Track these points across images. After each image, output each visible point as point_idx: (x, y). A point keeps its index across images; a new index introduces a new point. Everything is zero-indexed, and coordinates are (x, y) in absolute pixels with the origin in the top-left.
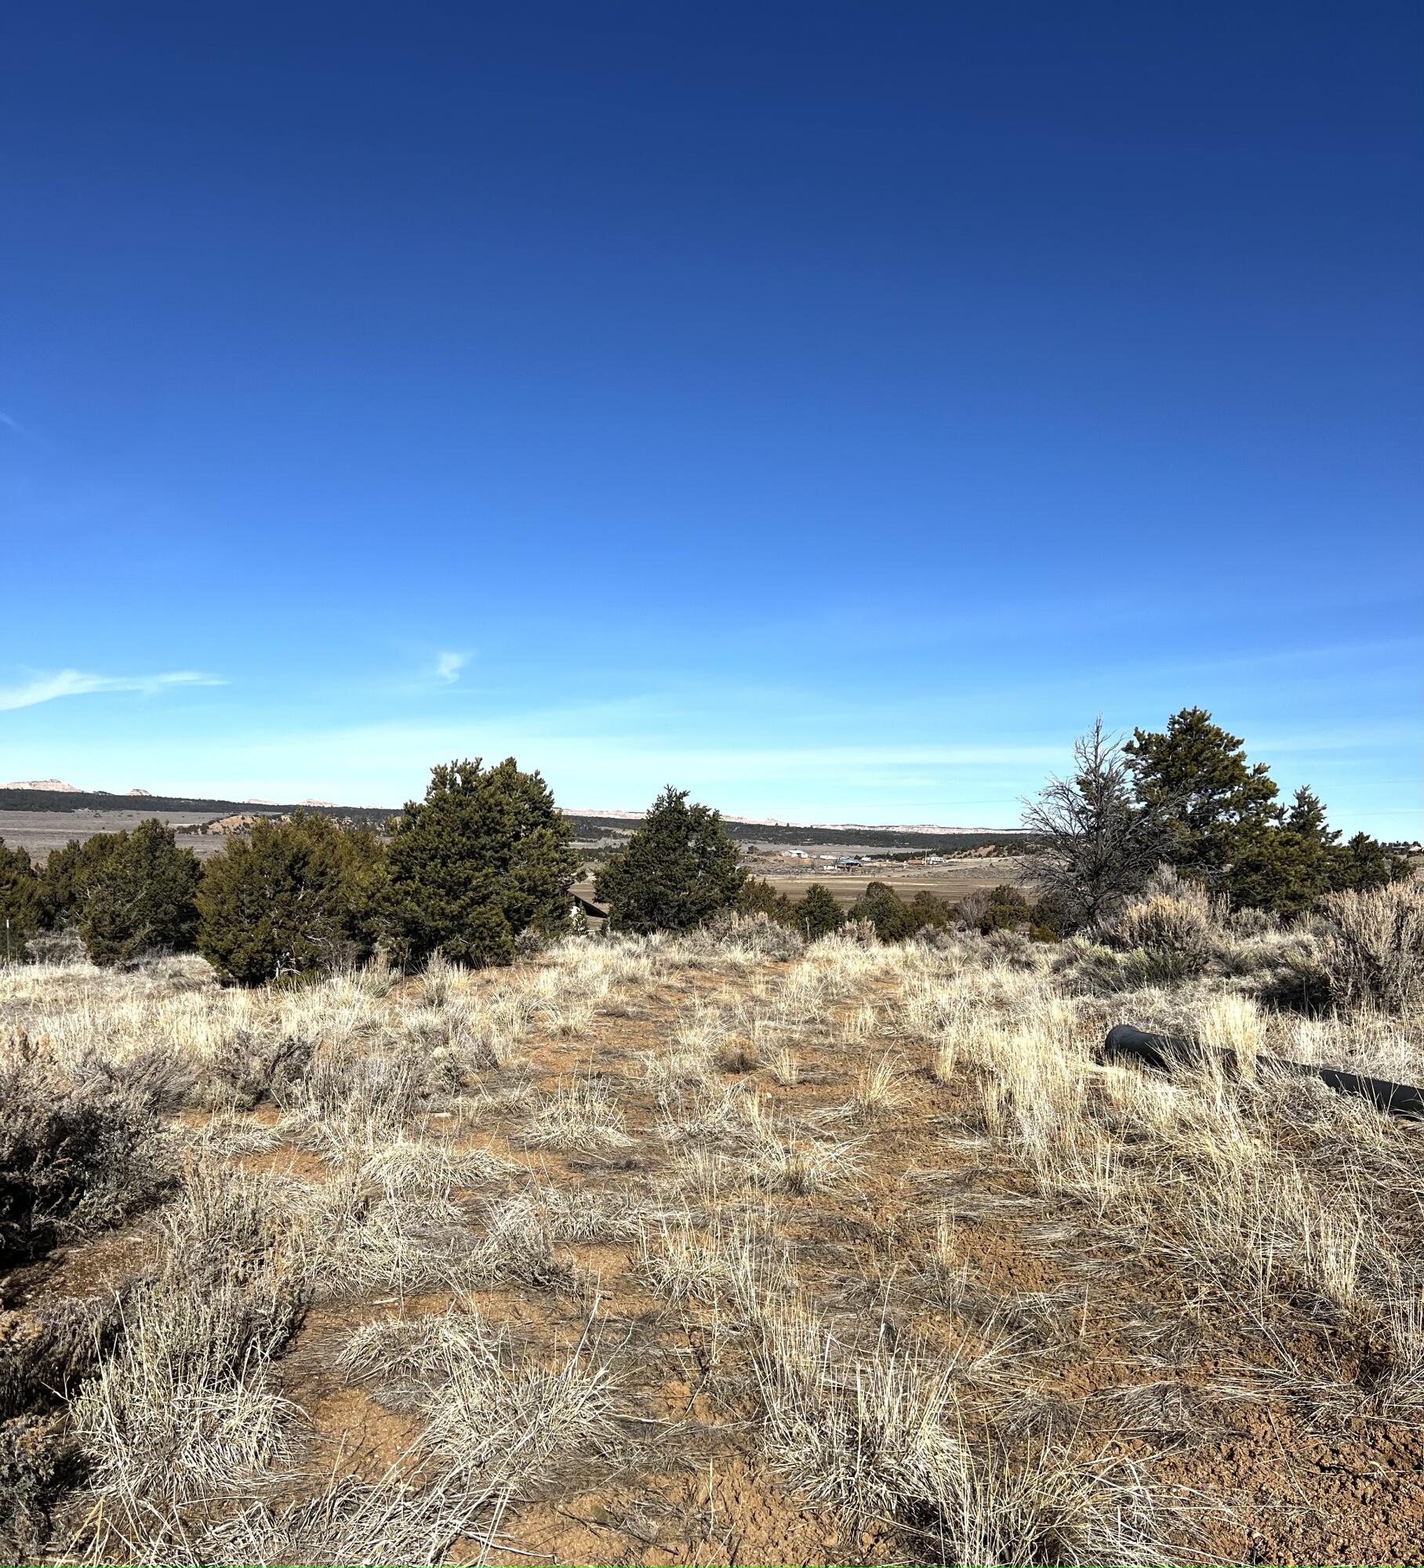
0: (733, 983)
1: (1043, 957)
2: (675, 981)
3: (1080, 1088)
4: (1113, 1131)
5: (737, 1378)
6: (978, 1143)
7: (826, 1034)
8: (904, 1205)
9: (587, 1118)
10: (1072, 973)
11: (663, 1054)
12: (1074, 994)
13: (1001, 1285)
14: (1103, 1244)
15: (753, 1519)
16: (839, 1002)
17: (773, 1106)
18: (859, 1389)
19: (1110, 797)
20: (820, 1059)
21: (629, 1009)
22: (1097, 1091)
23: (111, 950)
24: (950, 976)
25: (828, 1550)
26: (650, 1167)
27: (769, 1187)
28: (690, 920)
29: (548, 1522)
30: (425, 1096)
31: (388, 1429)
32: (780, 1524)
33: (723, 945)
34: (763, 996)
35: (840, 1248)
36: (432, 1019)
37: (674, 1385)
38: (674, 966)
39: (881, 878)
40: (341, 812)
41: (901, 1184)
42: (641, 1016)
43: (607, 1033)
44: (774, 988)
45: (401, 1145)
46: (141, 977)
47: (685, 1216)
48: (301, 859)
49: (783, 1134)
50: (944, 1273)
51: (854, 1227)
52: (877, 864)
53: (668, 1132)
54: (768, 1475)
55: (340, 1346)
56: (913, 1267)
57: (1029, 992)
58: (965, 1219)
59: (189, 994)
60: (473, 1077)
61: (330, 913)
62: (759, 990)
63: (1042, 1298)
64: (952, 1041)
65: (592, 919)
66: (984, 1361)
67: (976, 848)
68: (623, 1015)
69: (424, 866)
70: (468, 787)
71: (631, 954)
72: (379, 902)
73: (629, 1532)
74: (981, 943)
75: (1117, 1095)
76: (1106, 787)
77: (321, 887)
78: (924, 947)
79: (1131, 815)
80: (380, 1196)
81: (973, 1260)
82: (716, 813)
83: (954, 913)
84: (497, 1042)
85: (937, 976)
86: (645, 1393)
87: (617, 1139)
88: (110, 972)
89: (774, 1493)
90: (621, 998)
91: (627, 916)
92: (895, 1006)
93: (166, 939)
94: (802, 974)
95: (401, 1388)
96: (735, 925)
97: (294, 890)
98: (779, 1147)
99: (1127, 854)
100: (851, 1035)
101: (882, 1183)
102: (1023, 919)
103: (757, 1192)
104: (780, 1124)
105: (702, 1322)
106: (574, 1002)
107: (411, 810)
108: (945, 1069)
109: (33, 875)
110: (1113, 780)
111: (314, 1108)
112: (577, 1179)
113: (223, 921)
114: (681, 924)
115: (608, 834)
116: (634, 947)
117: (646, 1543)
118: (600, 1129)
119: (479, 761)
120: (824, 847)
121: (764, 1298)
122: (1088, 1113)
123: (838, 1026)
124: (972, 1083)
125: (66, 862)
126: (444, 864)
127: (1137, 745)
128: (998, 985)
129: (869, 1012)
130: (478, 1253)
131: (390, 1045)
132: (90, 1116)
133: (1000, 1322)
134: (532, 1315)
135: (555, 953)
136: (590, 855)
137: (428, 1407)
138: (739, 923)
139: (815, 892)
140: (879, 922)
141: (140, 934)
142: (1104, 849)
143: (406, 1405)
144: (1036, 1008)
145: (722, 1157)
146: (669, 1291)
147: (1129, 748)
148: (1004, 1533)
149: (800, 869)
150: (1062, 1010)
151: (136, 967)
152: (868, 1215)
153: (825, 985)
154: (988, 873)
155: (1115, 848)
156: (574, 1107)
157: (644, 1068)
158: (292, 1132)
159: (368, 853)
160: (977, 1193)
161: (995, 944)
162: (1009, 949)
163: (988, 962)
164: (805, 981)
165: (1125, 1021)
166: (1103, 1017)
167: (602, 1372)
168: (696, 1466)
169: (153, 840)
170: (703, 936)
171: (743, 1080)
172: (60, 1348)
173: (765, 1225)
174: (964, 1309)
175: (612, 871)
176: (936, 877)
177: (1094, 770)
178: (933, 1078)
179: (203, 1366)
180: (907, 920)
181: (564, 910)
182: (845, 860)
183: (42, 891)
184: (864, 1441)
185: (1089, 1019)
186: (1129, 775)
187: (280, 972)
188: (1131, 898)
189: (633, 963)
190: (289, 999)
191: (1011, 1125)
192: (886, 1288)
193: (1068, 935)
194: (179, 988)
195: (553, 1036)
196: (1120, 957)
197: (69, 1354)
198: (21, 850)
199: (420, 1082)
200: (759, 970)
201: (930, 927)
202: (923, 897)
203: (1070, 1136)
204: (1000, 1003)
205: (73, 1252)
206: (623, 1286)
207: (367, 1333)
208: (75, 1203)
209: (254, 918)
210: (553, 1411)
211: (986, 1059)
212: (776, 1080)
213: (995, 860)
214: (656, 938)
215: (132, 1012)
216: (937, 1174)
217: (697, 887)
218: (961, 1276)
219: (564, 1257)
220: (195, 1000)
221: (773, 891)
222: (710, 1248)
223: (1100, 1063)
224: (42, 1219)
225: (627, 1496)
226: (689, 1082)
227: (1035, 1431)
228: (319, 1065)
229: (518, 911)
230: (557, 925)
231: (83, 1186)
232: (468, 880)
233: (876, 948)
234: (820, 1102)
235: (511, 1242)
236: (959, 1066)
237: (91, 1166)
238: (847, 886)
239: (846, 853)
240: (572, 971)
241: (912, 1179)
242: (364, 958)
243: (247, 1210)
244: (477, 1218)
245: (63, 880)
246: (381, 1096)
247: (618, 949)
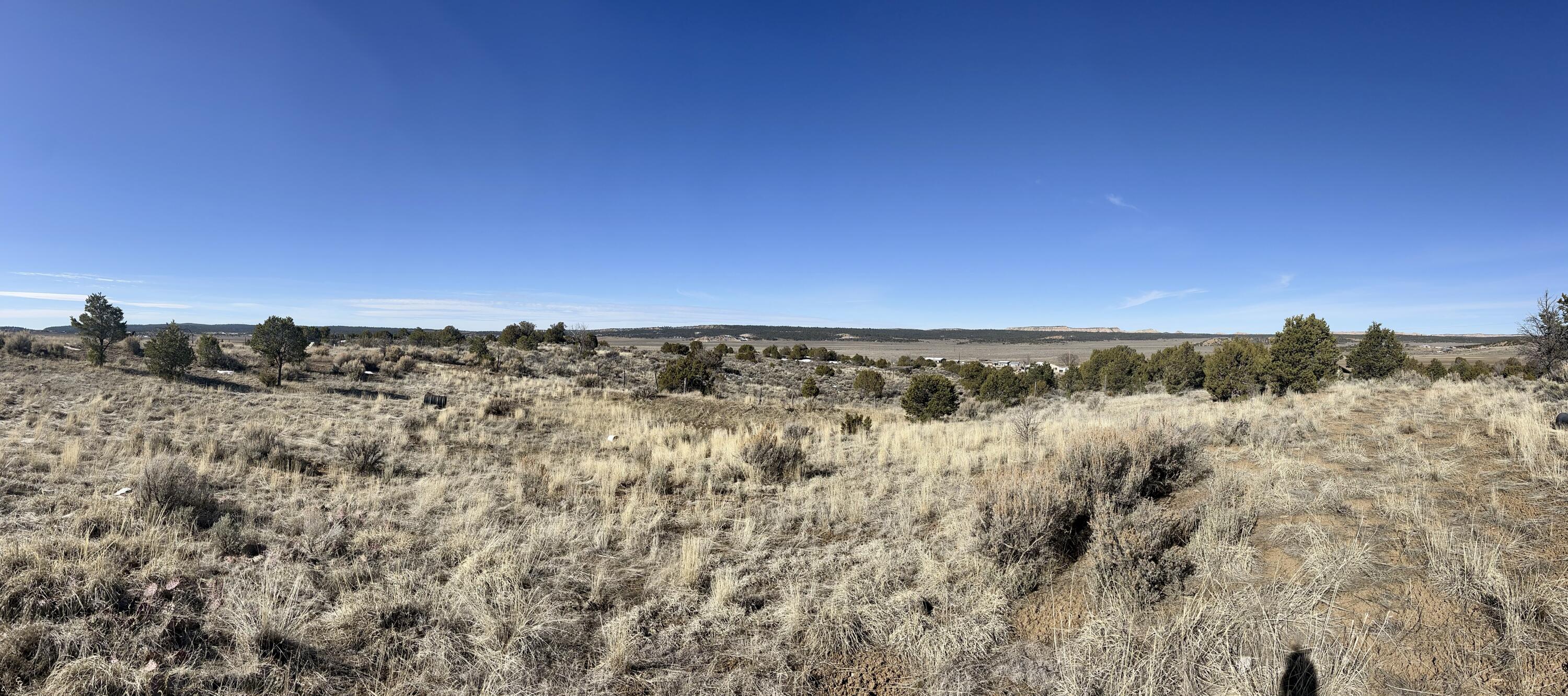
0: (1404, 398)
1: (1529, 386)
2: (1380, 397)
3: (1546, 438)
4: (1561, 455)
5: (1416, 550)
6: (1506, 461)
7: (1442, 418)
8: (1478, 485)
9: (1351, 451)
10: (1541, 392)
11: (1378, 426)
12: (1542, 401)
13: (1517, 516)
14: (1558, 500)
15: (1427, 602)
16: (1447, 406)
17: (1424, 446)
18: (1465, 555)
19: (1553, 321)
20: (1441, 428)
21: (1364, 409)
22: (1553, 440)
23: (1174, 388)
24: (1492, 395)
25: (1456, 614)
26: (1377, 470)
27: (1424, 478)
28: (1384, 374)
29: (1351, 599)
30: (1290, 442)
31: (1291, 563)
32: (1437, 604)
33: (1398, 383)
34: (1416, 403)
35: (1453, 501)
36: (1290, 413)
37: (1393, 551)
38: (1379, 392)
39: (1461, 355)
40: (1250, 336)
41: (1476, 477)
42: (1368, 412)
43: (1356, 418)
44: (1420, 400)
45: (1283, 459)
46: (1184, 397)
47: (1393, 488)
48: (1240, 354)
49: (1428, 458)
50: (1495, 511)
51: (1458, 493)
52: (1459, 350)
53: (1383, 456)
54: (1431, 586)
55: (1270, 532)
56: (1483, 509)
57: (1524, 401)
58: (1502, 490)
59: (1203, 404)
60: (1307, 435)
61: (1250, 374)
62: (1415, 401)
63: (1535, 521)
64: (1494, 420)
65: (1345, 374)
66: (1512, 545)
67: (1499, 342)
68: (1361, 411)
69: (1283, 355)
70: (1299, 326)
71: (1362, 387)
72: (1268, 369)
73: (1380, 604)
74: (1504, 381)
75: (1561, 441)
76: (1551, 317)
77: (1246, 364)
78: (1480, 383)
79: (1562, 328)
80: (1279, 478)
81: (1506, 506)
82: (1393, 331)
83: (1492, 369)
84: (1315, 422)
85: (1486, 395)
86: (1383, 554)
87: (1364, 459)
88: (1174, 396)
89: (1434, 592)
90: (1360, 404)
91: (1359, 373)
92: (1470, 407)
93: (1191, 384)
94: (1431, 395)
95: (1293, 548)
96: (1403, 375)
97: (1237, 365)
98: (1427, 462)
99: (1562, 344)
100: (1452, 419)
101: (1469, 476)
102: (1521, 371)
103: (1420, 480)
104: (1427, 454)
105: (1402, 529)
106: (1342, 407)
107: (1278, 335)
108: (1491, 432)
109: (1146, 362)
110: (1555, 314)
111: (1251, 445)
112: (1350, 474)
113: (1213, 378)
114: (1381, 375)
115: (1349, 341)
116: (1363, 385)
117: (1387, 609)
118: (1357, 455)
119: (1302, 316)
120: (1437, 343)
121: (1425, 520)
122: (1550, 448)
123: (1447, 415)
124: (1502, 437)
125: (1157, 358)
126: (1291, 355)
127: (1563, 300)
128: (1511, 398)
129: (1459, 409)
130: (1316, 500)
131: (1276, 423)
132: (1182, 446)
133: (1518, 529)
134: (1338, 524)
135: (1332, 387)
136: (1343, 349)
137: (1303, 555)
138: (1405, 374)
139: (1434, 362)
140: (1461, 373)
141: (1184, 383)
142: (1552, 342)
143: (1296, 555)
144: (1527, 407)
145: (1405, 466)
146: (1388, 517)
147: (1560, 301)
148: (1523, 608)
149: (1427, 352)
150: (1538, 407)
151: (1182, 394)
152: (1464, 489)
153: (1441, 398)
154: (1505, 353)
155: (1556, 342)
156: (1345, 446)
157: (1371, 432)
158: (1244, 454)
159: (1262, 351)
160: (1506, 480)
161: (1509, 382)
162: (1515, 382)
163: (1507, 389)
164: (1433, 397)
165: (1564, 411)
166: (1555, 410)
167: (1366, 544)
168: (1404, 581)
169: (1187, 349)
170: (1390, 380)
171: (1411, 437)
172: (1182, 525)
173: (1424, 492)
174: (1503, 525)
175: (1353, 355)
176: (1484, 354)
177: (1546, 311)
178: (1487, 435)
179: (1227, 535)
180: (1472, 372)
181: (1334, 371)
182: (1445, 349)
183: (1149, 368)
184: (1467, 573)
185: (1548, 411)
186: (1561, 312)
187: (1233, 396)
188: (1565, 362)
189: (1363, 391)
190: (1238, 406)
191: (1519, 453)
192: (1473, 515)
193: (1539, 377)
194: (1199, 402)
195: (1335, 419)
196: (1561, 386)
197: (1184, 528)
198: (1142, 354)
199: (1288, 435)
200: (1413, 393)
201: (1482, 375)
202: (1478, 363)
203: (1543, 457)
204: (1513, 405)
205: (1177, 494)
206: (1371, 514)
207: (1280, 527)
208: (1178, 477)
209: (1224, 376)
210: (1349, 559)
211: (1508, 428)
212: (1424, 437)
213: (1507, 347)
214: (1372, 381)
215: (1184, 410)
216: (1490, 473)
217: (1387, 361)
218: (1501, 512)
219: (1347, 503)
220: (1205, 406)
221: (1417, 362)
222: (1403, 501)
223: (1554, 428)
224: (1169, 482)
225: (1379, 591)
226: (1389, 437)
227: (1534, 572)
228: (1252, 430)
229: (1318, 371)
230: (1332, 376)
231: (1180, 471)
232: (1300, 360)
233: (1461, 384)
234: (1443, 445)
235: (1327, 497)
236: (1497, 430)
237: (1183, 464)
238: (1447, 359)
239: (1446, 346)
240: (1340, 394)
241: (1480, 476)
242: (1263, 390)
243: (1235, 481)
244: (1314, 487)
245: (1156, 364)
246: (1275, 441)
247: (1357, 386)
